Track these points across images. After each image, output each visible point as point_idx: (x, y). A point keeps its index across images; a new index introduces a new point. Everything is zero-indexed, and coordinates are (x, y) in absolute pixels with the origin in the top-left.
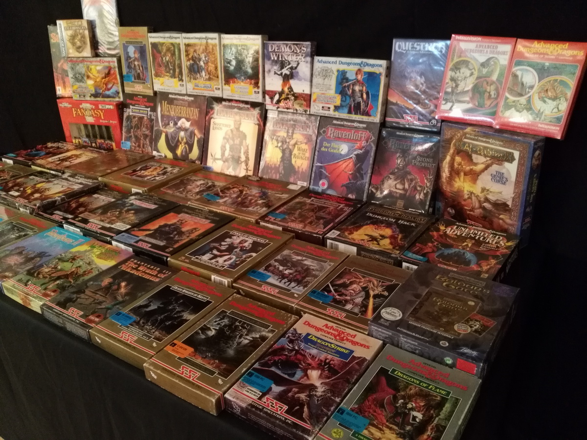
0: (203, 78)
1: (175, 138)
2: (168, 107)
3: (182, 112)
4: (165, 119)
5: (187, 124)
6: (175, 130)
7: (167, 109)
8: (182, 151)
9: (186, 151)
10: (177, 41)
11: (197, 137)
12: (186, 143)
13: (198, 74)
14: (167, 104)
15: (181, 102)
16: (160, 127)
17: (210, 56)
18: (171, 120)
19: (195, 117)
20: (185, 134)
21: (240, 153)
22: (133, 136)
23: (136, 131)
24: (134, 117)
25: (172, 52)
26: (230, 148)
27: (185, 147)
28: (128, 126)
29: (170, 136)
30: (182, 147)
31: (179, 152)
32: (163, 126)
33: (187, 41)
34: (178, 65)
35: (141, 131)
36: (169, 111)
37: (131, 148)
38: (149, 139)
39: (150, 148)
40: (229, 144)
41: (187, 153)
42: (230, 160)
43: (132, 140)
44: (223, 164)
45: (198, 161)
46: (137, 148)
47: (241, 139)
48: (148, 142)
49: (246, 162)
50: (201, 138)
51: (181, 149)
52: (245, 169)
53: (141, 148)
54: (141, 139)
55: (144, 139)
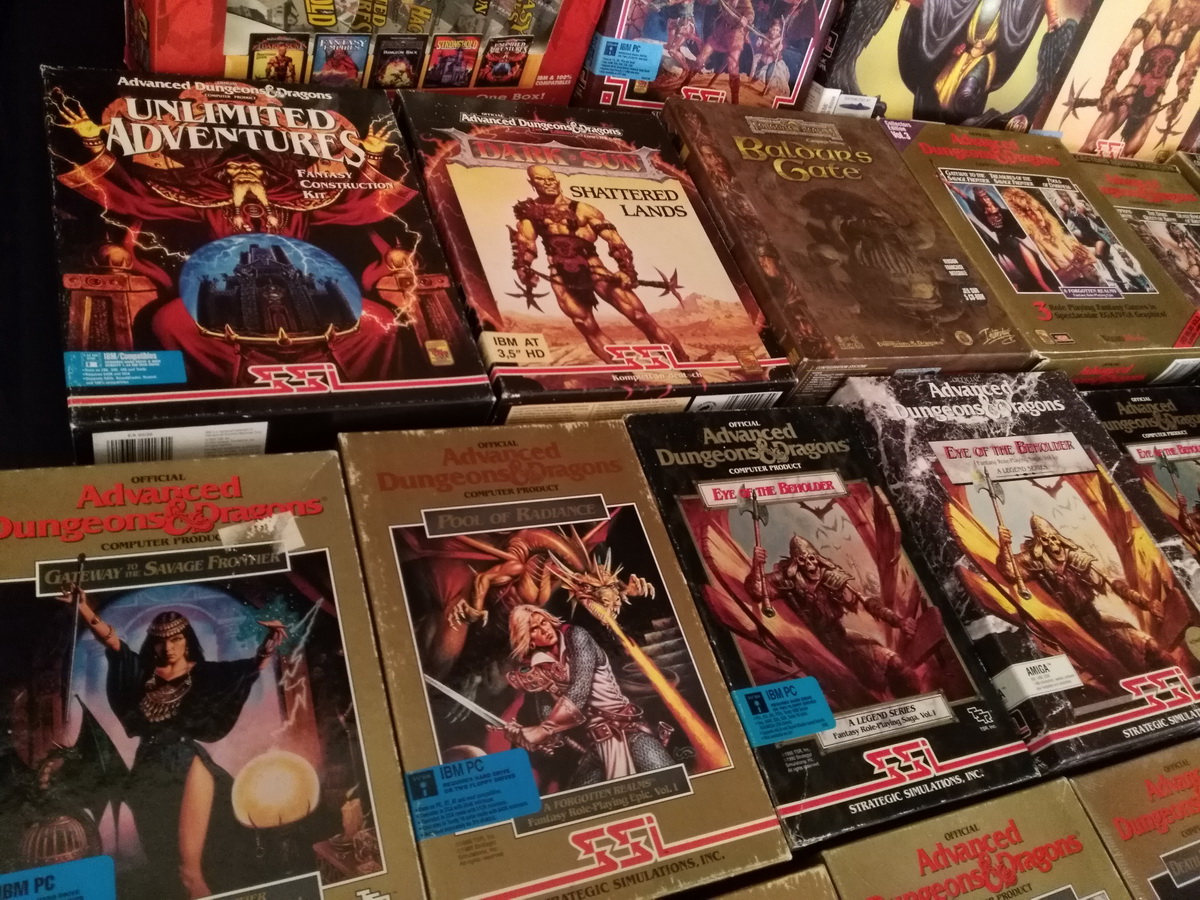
1: (952, 24)
8: (965, 80)
9: (980, 83)
11: (1050, 20)
12: (996, 47)
20: (1002, 6)
21: (1169, 75)
22: (689, 8)
26: (1144, 60)
27: (986, 62)
30: (967, 63)
31: (946, 88)
37: (663, 72)
38: (787, 24)
39: (781, 71)
40: (1144, 47)
41: (981, 91)
42: (1127, 105)
43: (682, 29)
44: (1101, 116)
45: (1022, 119)
46: (704, 70)
47: (1190, 28)
48: (780, 39)
49: (1175, 108)
50: (1066, 26)
51: (963, 71)
52: (1160, 131)
53: (726, 71)
54: (737, 25)
55: (754, 22)
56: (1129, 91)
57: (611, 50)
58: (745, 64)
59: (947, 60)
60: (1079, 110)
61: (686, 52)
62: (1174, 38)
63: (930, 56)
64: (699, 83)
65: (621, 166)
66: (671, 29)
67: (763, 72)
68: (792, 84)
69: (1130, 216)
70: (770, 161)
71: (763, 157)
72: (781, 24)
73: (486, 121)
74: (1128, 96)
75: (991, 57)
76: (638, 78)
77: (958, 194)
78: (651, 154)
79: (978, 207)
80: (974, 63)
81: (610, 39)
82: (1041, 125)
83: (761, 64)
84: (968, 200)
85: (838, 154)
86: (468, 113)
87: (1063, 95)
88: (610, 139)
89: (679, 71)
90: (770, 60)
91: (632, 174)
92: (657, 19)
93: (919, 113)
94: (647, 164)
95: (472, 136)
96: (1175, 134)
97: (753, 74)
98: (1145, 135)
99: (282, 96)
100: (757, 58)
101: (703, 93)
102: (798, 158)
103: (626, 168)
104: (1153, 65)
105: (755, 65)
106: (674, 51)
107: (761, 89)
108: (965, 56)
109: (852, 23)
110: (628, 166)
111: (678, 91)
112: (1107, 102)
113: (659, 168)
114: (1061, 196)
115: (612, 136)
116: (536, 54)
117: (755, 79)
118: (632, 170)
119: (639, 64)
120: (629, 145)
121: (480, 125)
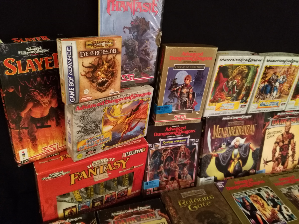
0: (272, 98)
1: (227, 157)
2: (221, 130)
3: (237, 131)
4: (216, 143)
5: (242, 141)
6: (228, 150)
7: (219, 132)
8: (235, 167)
9: (239, 166)
10: (256, 64)
11: (252, 150)
13: (269, 94)
14: (219, 127)
15: (236, 122)
16: (209, 152)
17: (289, 77)
18: (223, 142)
19: (251, 132)
20: (239, 151)
21: (288, 150)
22: (163, 171)
23: (168, 165)
24: (166, 150)
25: (244, 75)
27: (239, 162)
28: (155, 162)
29: (221, 158)
31: (231, 169)
32: (213, 151)
33: (269, 64)
34: (246, 88)
35: (175, 162)
36: (221, 134)
37: (160, 184)
38: (187, 167)
39: (189, 176)
40: (279, 146)
41: (240, 167)
42: (280, 158)
43: (163, 175)
44: (274, 163)
45: (253, 170)
46: (170, 181)
47: (289, 140)
48: (187, 171)
49: (293, 156)
50: (257, 150)
51: (234, 165)
52: (291, 161)
53: (176, 180)
54: (175, 171)
55: (180, 169)
56: (279, 156)
57: (147, 184)
58: (180, 177)
59: (229, 164)
60: (268, 164)
61: (165, 179)
62: (286, 142)
63: (224, 165)
64: (170, 184)
65: (151, 217)
66: (160, 176)
67: (184, 178)
68: (192, 178)
69: (287, 191)
70: (187, 206)
71: (186, 205)
72: (186, 168)
73: (117, 214)
74: (279, 157)
75: (240, 161)
76: (155, 187)
77: (238, 201)
78: (158, 211)
79: (244, 205)
80: (236, 163)
81: (146, 182)
82: (259, 169)
83: (183, 176)
84: (241, 203)
85: (205, 198)
86: (113, 213)
87: (262, 162)
88: (148, 210)
89: (164, 183)
90: (185, 175)
91: (153, 219)
92: (156, 175)
93: (226, 176)
94: (157, 214)
95: (114, 220)
96: (295, 161)
97: (182, 178)
98: (288, 163)
99: (71, 221)
100: (182, 176)
101: (171, 186)
102: (195, 203)
103: (152, 218)
104: (283, 149)
105: (182, 177)
106: (162, 180)
107: (185, 181)
108: (233, 162)
109: (202, 164)
110: (152, 217)
111: (165, 187)
112: (274, 159)
113: (160, 215)
114: (266, 193)
115: (148, 208)
116: (130, 189)
117: (183, 180)
118: (153, 218)
119: (154, 185)
120: (152, 210)
121: (116, 216)
